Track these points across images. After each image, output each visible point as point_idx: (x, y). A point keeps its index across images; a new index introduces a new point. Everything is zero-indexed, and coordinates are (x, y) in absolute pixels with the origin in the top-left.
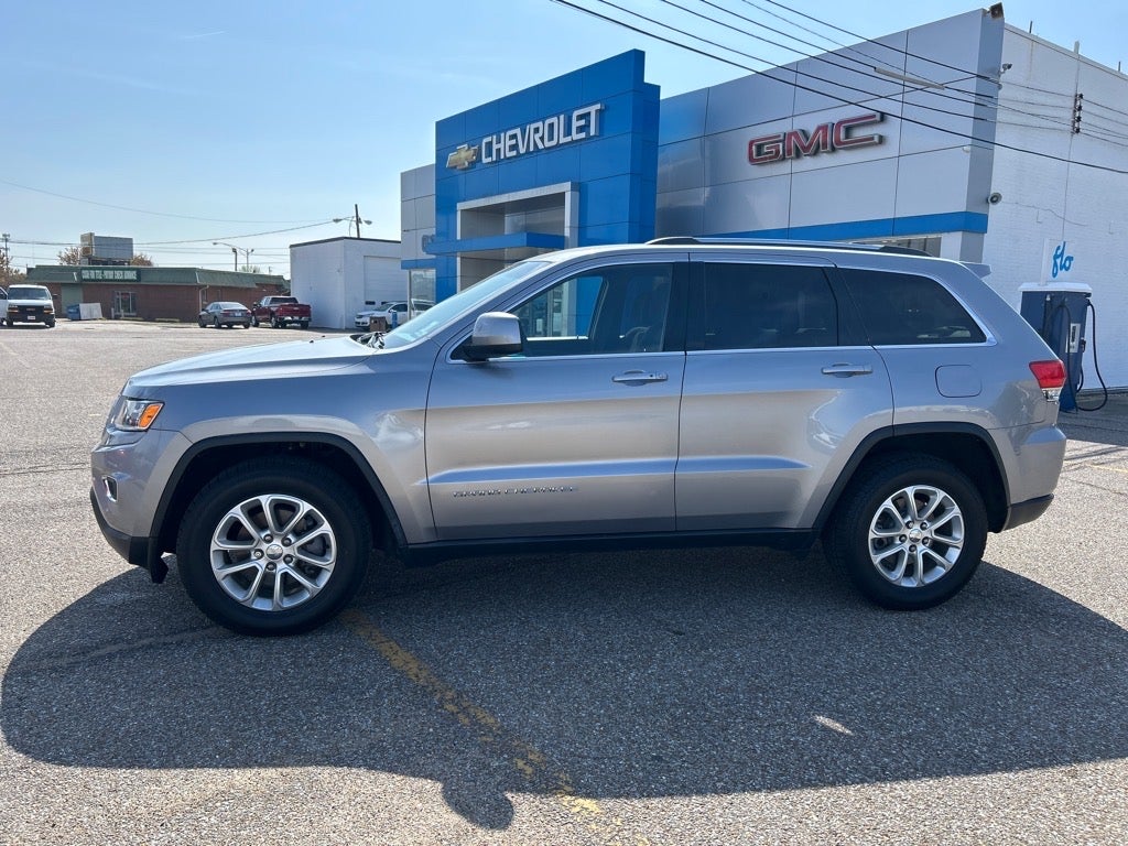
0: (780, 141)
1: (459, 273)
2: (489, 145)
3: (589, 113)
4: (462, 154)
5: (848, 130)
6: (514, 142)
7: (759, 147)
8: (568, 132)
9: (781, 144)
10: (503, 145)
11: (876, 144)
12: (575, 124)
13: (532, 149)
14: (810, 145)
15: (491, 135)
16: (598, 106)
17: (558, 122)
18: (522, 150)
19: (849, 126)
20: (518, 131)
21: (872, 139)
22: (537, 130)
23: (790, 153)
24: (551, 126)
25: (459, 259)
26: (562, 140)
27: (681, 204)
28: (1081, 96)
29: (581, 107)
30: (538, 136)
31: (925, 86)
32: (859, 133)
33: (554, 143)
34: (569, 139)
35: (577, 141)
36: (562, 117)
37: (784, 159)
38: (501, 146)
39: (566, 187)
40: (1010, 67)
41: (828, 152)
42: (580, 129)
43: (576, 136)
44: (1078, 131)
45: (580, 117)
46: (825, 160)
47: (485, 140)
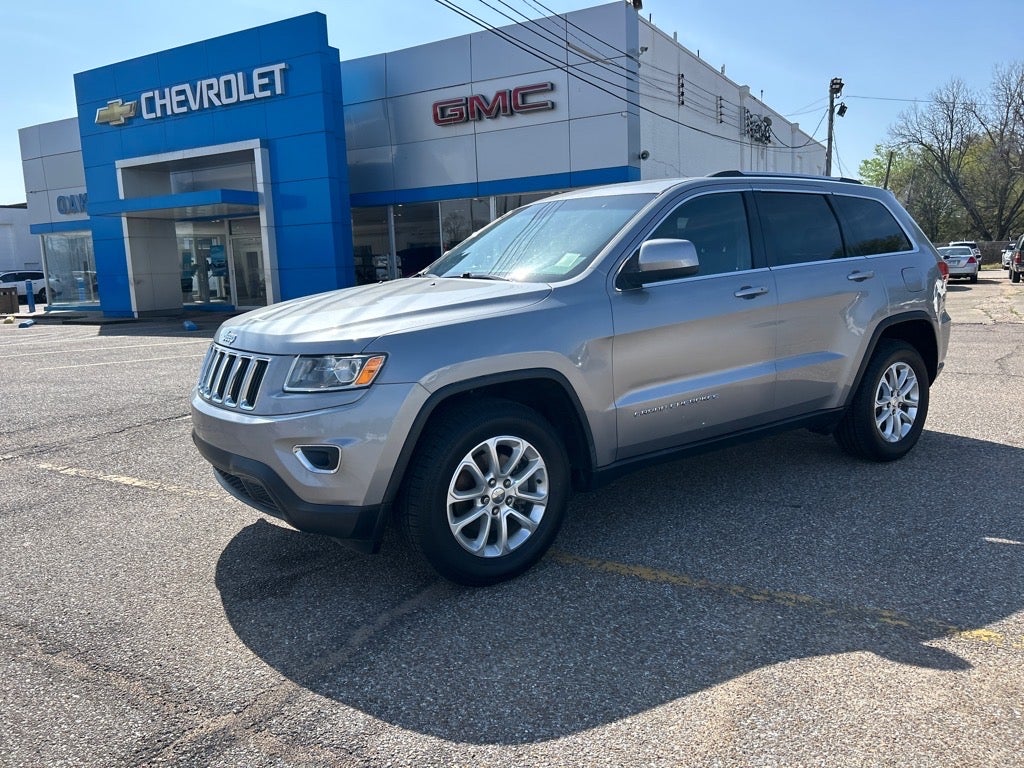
0: (463, 105)
1: (126, 233)
2: (151, 101)
3: (273, 72)
4: (118, 109)
5: (524, 96)
6: (182, 98)
7: (443, 110)
8: (249, 89)
9: (464, 108)
10: (170, 100)
11: (549, 109)
12: (257, 82)
13: (206, 105)
14: (491, 109)
15: (152, 90)
16: (283, 66)
17: (237, 80)
18: (195, 107)
19: (525, 92)
20: (186, 87)
21: (547, 104)
22: (210, 87)
23: (473, 116)
24: (228, 83)
25: (124, 220)
26: (243, 98)
27: (367, 162)
28: (683, 76)
29: (261, 66)
30: (212, 93)
31: (596, 60)
32: (532, 100)
33: (234, 99)
34: (251, 97)
35: (260, 99)
36: (240, 75)
37: (467, 120)
38: (167, 101)
39: (254, 144)
40: (646, 49)
41: (507, 116)
42: (263, 88)
43: (259, 94)
44: (683, 103)
45: (261, 76)
46: (503, 122)
47: (144, 96)
